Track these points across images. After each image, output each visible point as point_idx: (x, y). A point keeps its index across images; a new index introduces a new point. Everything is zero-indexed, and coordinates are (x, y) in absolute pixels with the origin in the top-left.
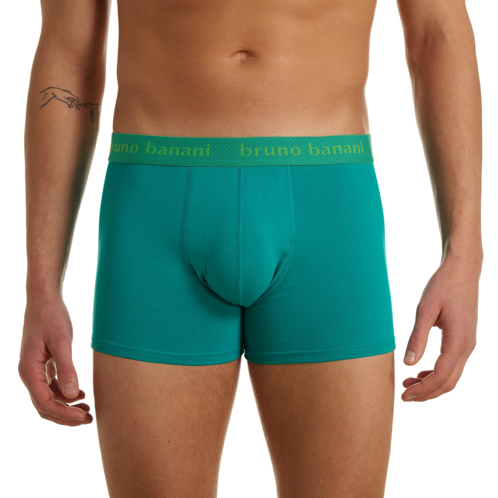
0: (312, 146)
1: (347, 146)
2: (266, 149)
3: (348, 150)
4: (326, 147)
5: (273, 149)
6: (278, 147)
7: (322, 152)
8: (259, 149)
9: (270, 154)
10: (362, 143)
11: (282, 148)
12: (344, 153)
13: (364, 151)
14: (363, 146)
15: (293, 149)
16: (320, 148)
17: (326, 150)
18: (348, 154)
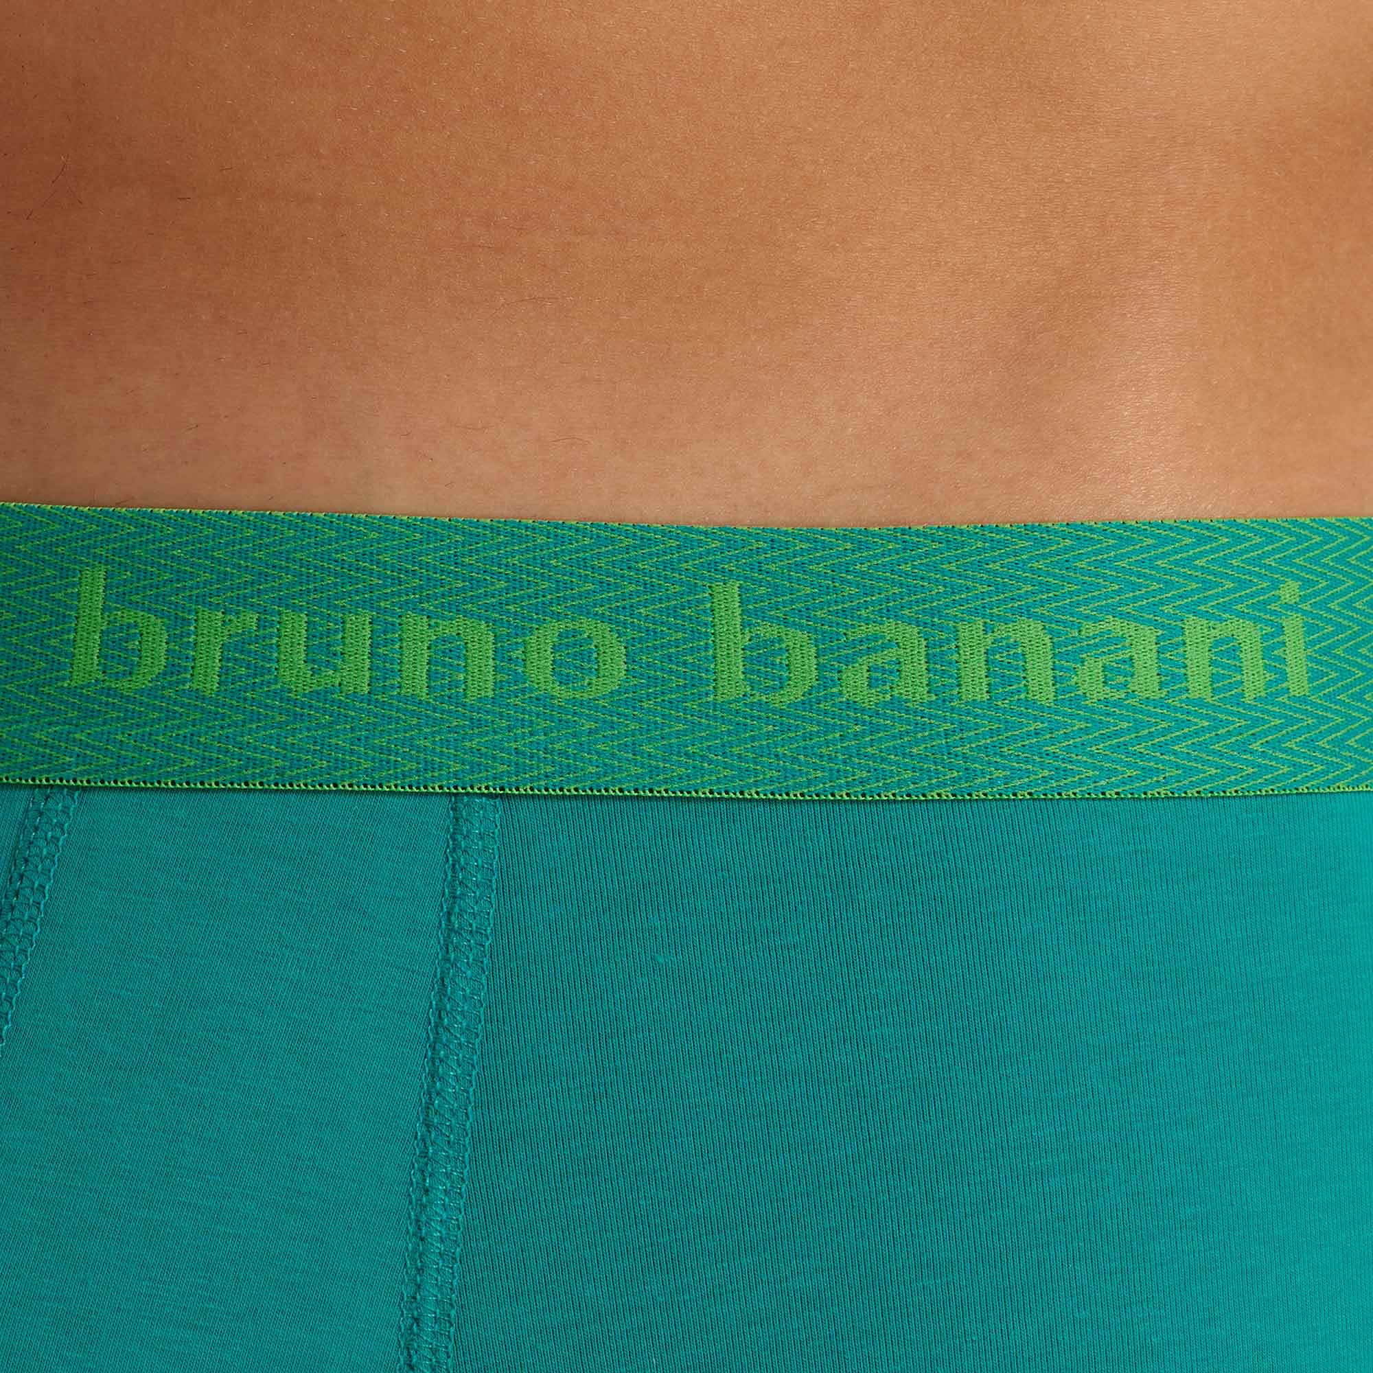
0: (752, 614)
1: (1114, 625)
2: (296, 626)
3: (1123, 669)
4: (890, 628)
5: (360, 626)
6: (411, 618)
7: (848, 675)
8: (236, 627)
9: (330, 677)
10: (1304, 599)
11: (447, 629)
12: (1070, 698)
13: (1314, 676)
14: (1310, 629)
15: (550, 632)
16: (825, 643)
17: (892, 654)
18: (1119, 704)
